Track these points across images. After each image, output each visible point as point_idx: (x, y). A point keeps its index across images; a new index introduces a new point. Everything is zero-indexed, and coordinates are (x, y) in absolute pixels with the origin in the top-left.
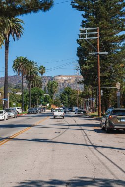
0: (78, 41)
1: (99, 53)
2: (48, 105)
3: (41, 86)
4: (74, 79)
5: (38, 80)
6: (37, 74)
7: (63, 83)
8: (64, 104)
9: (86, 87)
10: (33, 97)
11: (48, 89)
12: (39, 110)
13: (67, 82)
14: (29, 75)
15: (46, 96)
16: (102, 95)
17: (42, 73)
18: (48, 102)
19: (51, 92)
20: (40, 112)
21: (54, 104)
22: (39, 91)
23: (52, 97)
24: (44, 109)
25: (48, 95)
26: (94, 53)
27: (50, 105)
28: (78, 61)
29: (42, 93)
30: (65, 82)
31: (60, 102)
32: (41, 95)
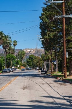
0: (40, 17)
1: (64, 16)
2: (19, 66)
3: (13, 53)
4: (35, 51)
5: (11, 49)
6: (10, 44)
7: (28, 53)
8: (29, 65)
9: (47, 53)
10: (8, 61)
11: (19, 56)
12: (12, 70)
13: (30, 53)
14: (5, 45)
15: (17, 60)
16: (67, 57)
17: (15, 45)
18: (18, 64)
19: (21, 58)
20: (12, 71)
21: (23, 66)
22: (12, 57)
23: (21, 61)
24: (16, 69)
25: (19, 60)
26: (60, 17)
27: (20, 67)
28: (40, 32)
29: (14, 58)
30: (29, 53)
31: (26, 64)
32: (14, 59)
